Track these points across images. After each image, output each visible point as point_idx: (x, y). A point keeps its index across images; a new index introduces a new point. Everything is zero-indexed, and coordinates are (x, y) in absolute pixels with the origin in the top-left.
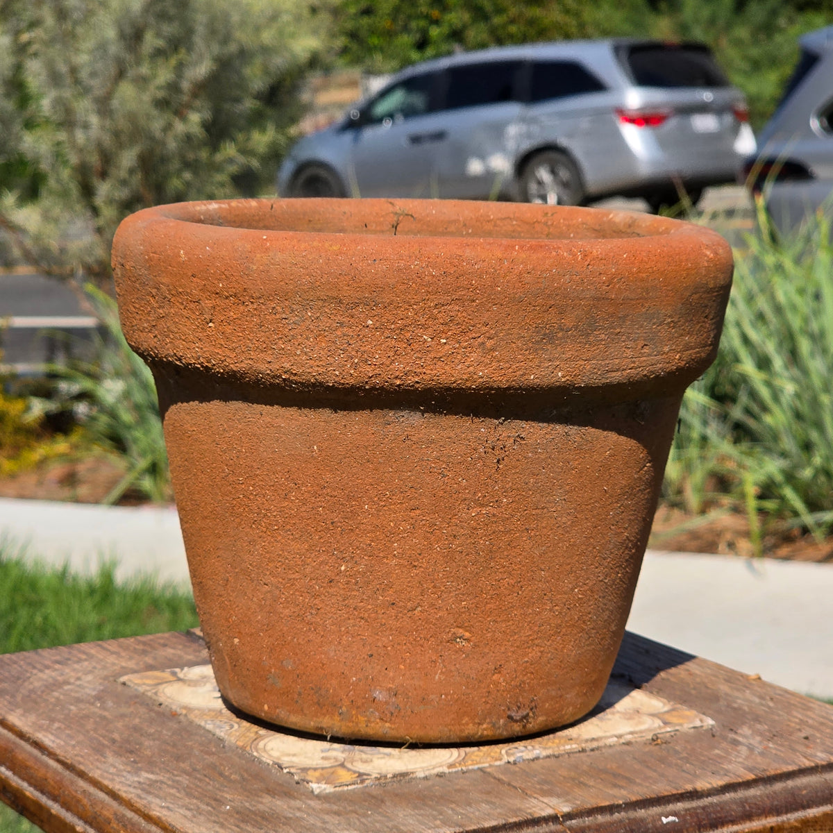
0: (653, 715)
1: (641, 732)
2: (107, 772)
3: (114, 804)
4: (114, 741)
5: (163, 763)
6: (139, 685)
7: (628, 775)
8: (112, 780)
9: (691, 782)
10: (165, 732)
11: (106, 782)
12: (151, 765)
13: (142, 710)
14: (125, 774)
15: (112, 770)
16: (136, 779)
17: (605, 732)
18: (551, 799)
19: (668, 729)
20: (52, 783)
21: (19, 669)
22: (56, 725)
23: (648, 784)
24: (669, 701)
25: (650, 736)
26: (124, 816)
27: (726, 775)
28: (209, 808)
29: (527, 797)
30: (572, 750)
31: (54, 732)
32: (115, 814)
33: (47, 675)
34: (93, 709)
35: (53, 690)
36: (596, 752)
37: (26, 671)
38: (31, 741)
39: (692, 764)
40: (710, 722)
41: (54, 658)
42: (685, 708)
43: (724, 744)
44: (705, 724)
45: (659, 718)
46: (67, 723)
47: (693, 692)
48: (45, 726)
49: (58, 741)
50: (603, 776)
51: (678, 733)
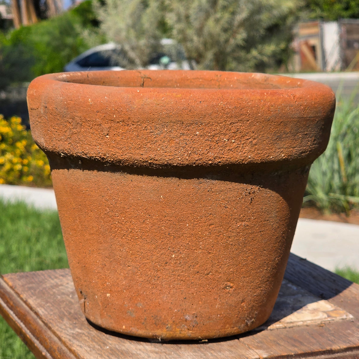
0: (324, 312)
1: (315, 320)
2: (60, 328)
3: (59, 343)
4: (70, 313)
7: (302, 341)
8: (61, 332)
9: (331, 345)
11: (58, 333)
14: (68, 329)
15: (63, 327)
16: (72, 332)
17: (298, 319)
18: (260, 351)
19: (329, 319)
20: (38, 332)
21: (43, 278)
22: (48, 305)
23: (309, 346)
24: (335, 305)
25: (319, 322)
26: (62, 349)
27: (349, 343)
28: (99, 347)
29: (249, 349)
30: (280, 327)
31: (45, 308)
32: (58, 348)
33: (53, 282)
34: (68, 298)
35: (53, 288)
36: (291, 329)
37: (46, 279)
38: (34, 311)
39: (334, 337)
40: (351, 316)
41: (61, 274)
42: (341, 309)
43: (353, 328)
44: (348, 317)
45: (326, 313)
46: (53, 304)
47: (349, 301)
48: (43, 305)
49: (45, 312)
50: (289, 341)
51: (333, 321)
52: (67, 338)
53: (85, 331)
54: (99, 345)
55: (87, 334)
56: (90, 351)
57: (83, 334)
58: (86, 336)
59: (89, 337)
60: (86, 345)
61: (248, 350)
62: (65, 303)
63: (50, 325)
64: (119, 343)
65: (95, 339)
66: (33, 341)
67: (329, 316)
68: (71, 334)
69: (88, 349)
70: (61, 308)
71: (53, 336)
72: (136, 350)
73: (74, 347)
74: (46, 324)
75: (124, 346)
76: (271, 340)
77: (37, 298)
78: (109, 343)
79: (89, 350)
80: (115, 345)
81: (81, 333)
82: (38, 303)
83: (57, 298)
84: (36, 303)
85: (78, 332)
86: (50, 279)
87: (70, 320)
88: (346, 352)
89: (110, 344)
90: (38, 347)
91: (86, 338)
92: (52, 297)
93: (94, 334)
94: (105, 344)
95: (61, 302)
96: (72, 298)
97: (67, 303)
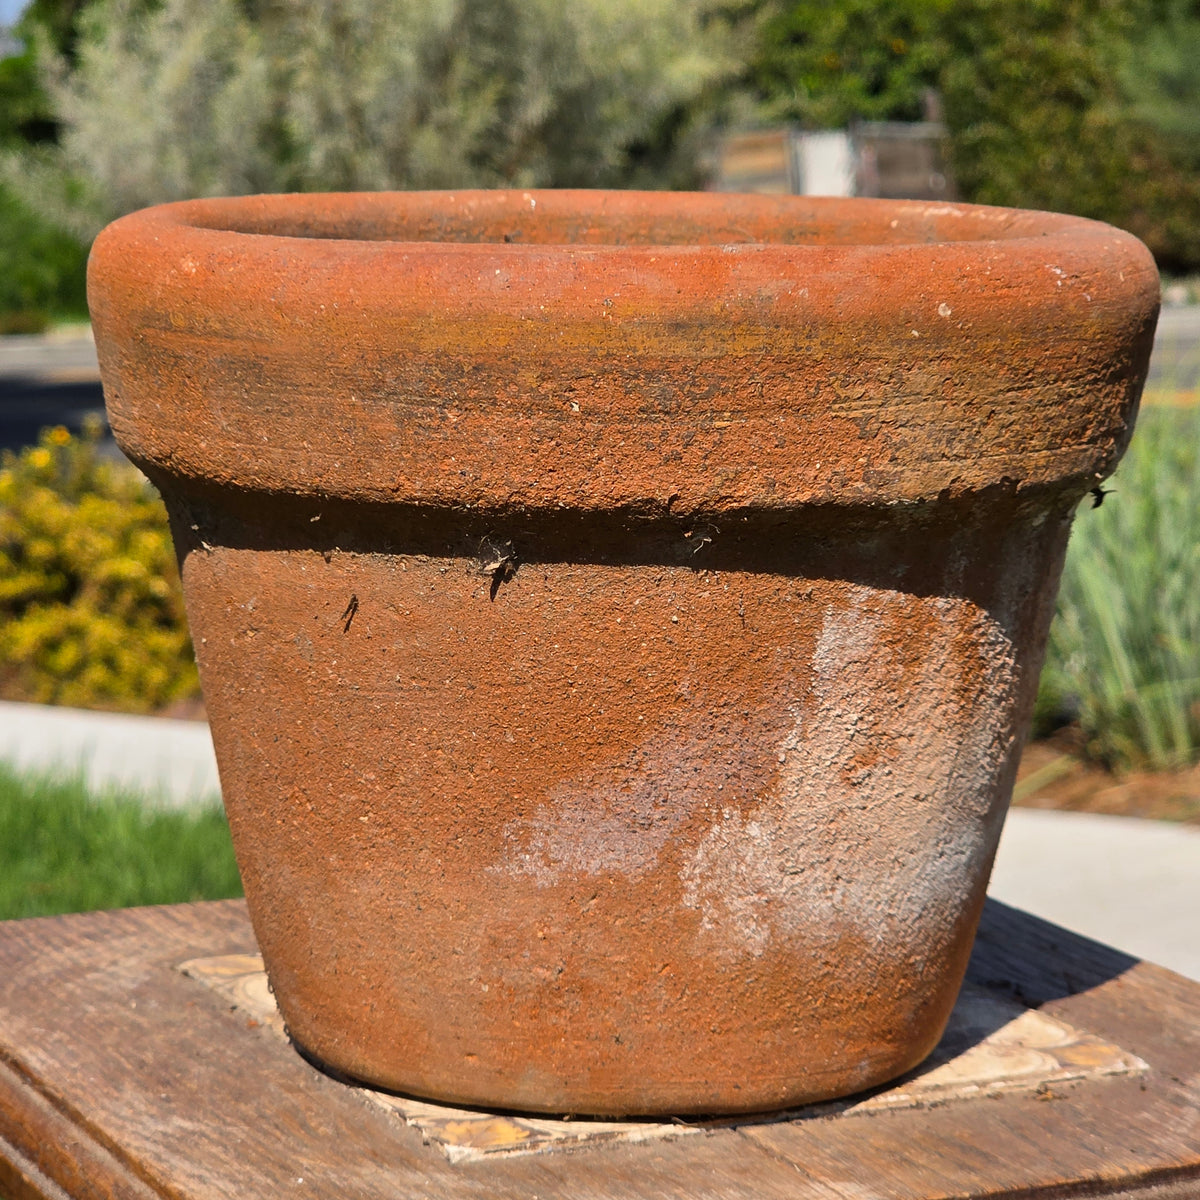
0: (1045, 1051)
1: (1020, 1078)
2: (116, 1115)
3: (118, 1169)
4: (142, 1064)
5: (213, 1102)
6: (207, 976)
7: (986, 1149)
8: (121, 1128)
9: (1094, 1165)
10: (229, 1052)
11: (110, 1132)
12: (192, 1105)
13: (202, 1016)
14: (145, 1118)
15: (126, 1112)
16: (161, 1128)
17: (960, 1075)
18: (848, 1185)
19: (1068, 1075)
20: (30, 1130)
21: (23, 944)
22: (56, 1035)
23: (1018, 1166)
24: (1076, 1029)
25: (1035, 1086)
26: (129, 1188)
27: (1155, 1155)
28: (269, 1181)
29: (808, 1181)
30: (900, 1105)
31: (49, 1047)
32: (116, 1185)
33: (64, 956)
34: (123, 1012)
35: (67, 980)
36: (940, 1109)
37: (34, 948)
38: (9, 1059)
39: (1099, 1135)
40: (1141, 1065)
41: (84, 929)
42: (1101, 1040)
43: (1160, 1104)
44: (1132, 1068)
45: (1055, 1056)
46: (74, 1033)
47: (1121, 1015)
48: (37, 1037)
49: (51, 1062)
50: (945, 1149)
51: (1083, 1081)
52: (146, 1151)
53: (208, 1125)
54: (267, 1174)
55: (215, 1136)
56: (240, 1193)
57: (203, 1134)
58: (212, 1141)
59: (225, 1147)
60: (218, 1173)
61: (805, 1183)
62: (116, 1029)
63: (78, 1106)
64: (338, 1164)
65: (250, 1151)
66: (13, 1164)
67: (1065, 1065)
68: (159, 1137)
69: (232, 1189)
70: (104, 1047)
71: (89, 1143)
72: (405, 1191)
73: (175, 1181)
74: (59, 1104)
75: (358, 1175)
76: (877, 1149)
77: (12, 1012)
78: (302, 1165)
79: (234, 1191)
80: (325, 1173)
81: (193, 1133)
82: (21, 1032)
83: (85, 1012)
84: (13, 1032)
85: (181, 1128)
86: (48, 949)
87: (147, 1089)
88: (1149, 1187)
89: (307, 1169)
90: (37, 1187)
91: (215, 1150)
92: (67, 1009)
93: (243, 1136)
94: (289, 1170)
95: (100, 1026)
96: (139, 1011)
97: (125, 1028)
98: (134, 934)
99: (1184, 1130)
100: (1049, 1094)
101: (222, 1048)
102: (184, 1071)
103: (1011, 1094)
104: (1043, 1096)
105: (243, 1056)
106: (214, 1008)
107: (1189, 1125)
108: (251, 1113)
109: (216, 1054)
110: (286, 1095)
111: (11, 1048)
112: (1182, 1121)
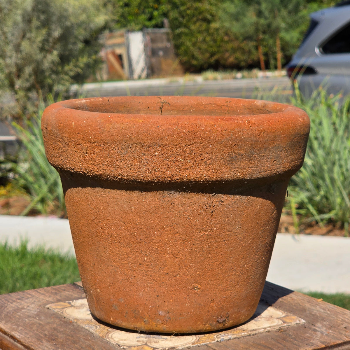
0: (278, 318)
1: (274, 326)
4: (46, 335)
5: (68, 345)
6: (54, 309)
10: (67, 330)
12: (63, 346)
13: (57, 320)
17: (258, 326)
19: (286, 325)
21: (2, 302)
22: (20, 328)
24: (284, 312)
25: (278, 328)
27: (313, 345)
30: (245, 335)
31: (19, 331)
33: (14, 305)
34: (35, 320)
35: (17, 312)
36: (255, 336)
38: (10, 335)
39: (297, 341)
40: (303, 321)
41: (17, 297)
42: (292, 315)
43: (310, 331)
44: (301, 322)
45: (281, 320)
46: (24, 327)
47: (294, 307)
48: (15, 329)
49: (21, 335)
50: (259, 347)
51: (289, 326)
62: (35, 325)
67: (284, 322)
70: (34, 331)
76: (242, 348)
82: (10, 328)
83: (25, 321)
84: (8, 328)
86: (9, 303)
87: (49, 342)
92: (20, 320)
95: (31, 325)
96: (40, 320)
97: (38, 325)
98: (30, 298)
99: (318, 338)
100: (282, 330)
101: (65, 329)
102: (57, 336)
103: (272, 331)
104: (281, 331)
105: (71, 331)
106: (59, 318)
107: (319, 337)
108: (79, 347)
109: (64, 331)
110: (86, 341)
111: (9, 332)
112: (317, 336)
